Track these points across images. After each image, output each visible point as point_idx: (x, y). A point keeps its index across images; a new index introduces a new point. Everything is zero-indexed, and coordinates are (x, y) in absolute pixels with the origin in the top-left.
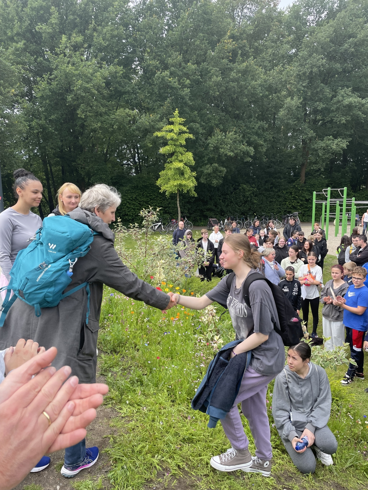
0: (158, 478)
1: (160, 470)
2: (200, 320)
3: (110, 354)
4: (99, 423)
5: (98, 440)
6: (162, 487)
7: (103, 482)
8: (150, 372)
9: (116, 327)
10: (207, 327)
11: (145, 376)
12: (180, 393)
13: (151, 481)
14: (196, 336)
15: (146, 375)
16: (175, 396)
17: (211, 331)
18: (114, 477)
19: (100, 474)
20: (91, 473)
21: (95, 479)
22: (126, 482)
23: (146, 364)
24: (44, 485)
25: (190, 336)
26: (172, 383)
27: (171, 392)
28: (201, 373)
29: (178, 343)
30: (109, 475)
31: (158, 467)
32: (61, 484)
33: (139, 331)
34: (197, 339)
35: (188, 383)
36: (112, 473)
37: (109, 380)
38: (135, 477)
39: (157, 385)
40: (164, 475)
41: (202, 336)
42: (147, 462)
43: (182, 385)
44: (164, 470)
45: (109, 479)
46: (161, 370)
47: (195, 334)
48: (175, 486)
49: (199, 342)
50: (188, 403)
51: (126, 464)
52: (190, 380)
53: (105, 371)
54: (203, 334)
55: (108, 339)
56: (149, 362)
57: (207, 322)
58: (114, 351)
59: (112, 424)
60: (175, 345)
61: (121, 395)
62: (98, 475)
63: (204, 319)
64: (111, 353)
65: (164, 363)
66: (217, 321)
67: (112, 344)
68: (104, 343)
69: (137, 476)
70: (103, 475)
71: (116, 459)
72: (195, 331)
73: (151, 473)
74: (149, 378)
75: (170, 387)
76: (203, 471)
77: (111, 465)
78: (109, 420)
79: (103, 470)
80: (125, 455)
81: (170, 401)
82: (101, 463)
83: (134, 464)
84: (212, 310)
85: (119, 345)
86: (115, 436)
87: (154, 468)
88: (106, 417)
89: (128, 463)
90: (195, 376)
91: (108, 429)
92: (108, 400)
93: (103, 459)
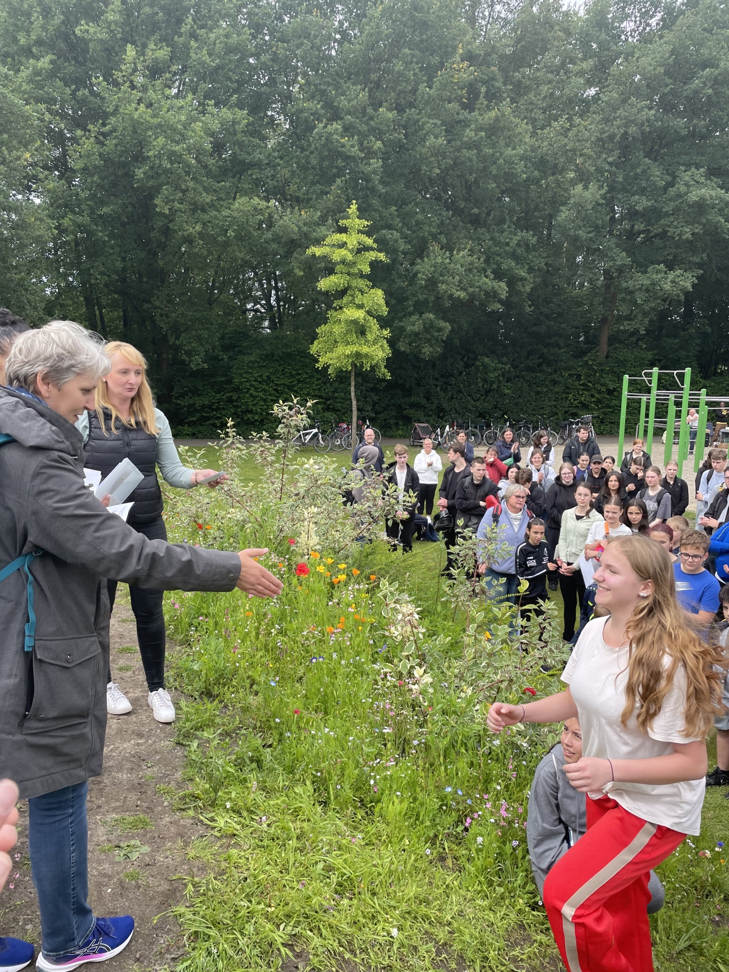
1: (288, 956)
2: (387, 633)
3: (198, 700)
4: (166, 850)
5: (160, 889)
8: (280, 741)
9: (213, 644)
10: (399, 647)
11: (269, 750)
12: (338, 787)
14: (376, 667)
15: (270, 746)
16: (329, 793)
17: (408, 657)
19: (160, 965)
20: (142, 962)
23: (273, 724)
25: (365, 666)
26: (322, 765)
27: (320, 784)
28: (385, 745)
29: (340, 680)
30: (180, 968)
31: (282, 949)
33: (261, 653)
34: (378, 673)
35: (357, 767)
36: (186, 964)
37: (194, 757)
39: (291, 770)
40: (297, 968)
41: (390, 668)
42: (262, 939)
43: (343, 769)
44: (298, 956)
46: (302, 738)
47: (374, 662)
49: (383, 679)
50: (355, 807)
51: (216, 944)
52: (361, 760)
53: (187, 736)
54: (391, 662)
55: (196, 667)
56: (278, 720)
57: (400, 638)
58: (208, 694)
59: (192, 853)
60: (333, 684)
61: (216, 791)
62: (157, 968)
63: (396, 632)
64: (201, 698)
65: (307, 722)
66: (421, 636)
67: (203, 680)
68: (188, 677)
70: (166, 966)
71: (196, 932)
72: (376, 656)
73: (268, 963)
74: (275, 754)
75: (319, 774)
76: (381, 960)
77: (185, 946)
78: (186, 844)
79: (167, 956)
80: (216, 924)
81: (317, 805)
82: (164, 940)
83: (234, 944)
84: (412, 614)
85: (217, 682)
86: (196, 879)
87: (276, 951)
88: (182, 837)
89: (222, 941)
90: (372, 753)
91: (184, 864)
92: (188, 800)
93: (170, 930)
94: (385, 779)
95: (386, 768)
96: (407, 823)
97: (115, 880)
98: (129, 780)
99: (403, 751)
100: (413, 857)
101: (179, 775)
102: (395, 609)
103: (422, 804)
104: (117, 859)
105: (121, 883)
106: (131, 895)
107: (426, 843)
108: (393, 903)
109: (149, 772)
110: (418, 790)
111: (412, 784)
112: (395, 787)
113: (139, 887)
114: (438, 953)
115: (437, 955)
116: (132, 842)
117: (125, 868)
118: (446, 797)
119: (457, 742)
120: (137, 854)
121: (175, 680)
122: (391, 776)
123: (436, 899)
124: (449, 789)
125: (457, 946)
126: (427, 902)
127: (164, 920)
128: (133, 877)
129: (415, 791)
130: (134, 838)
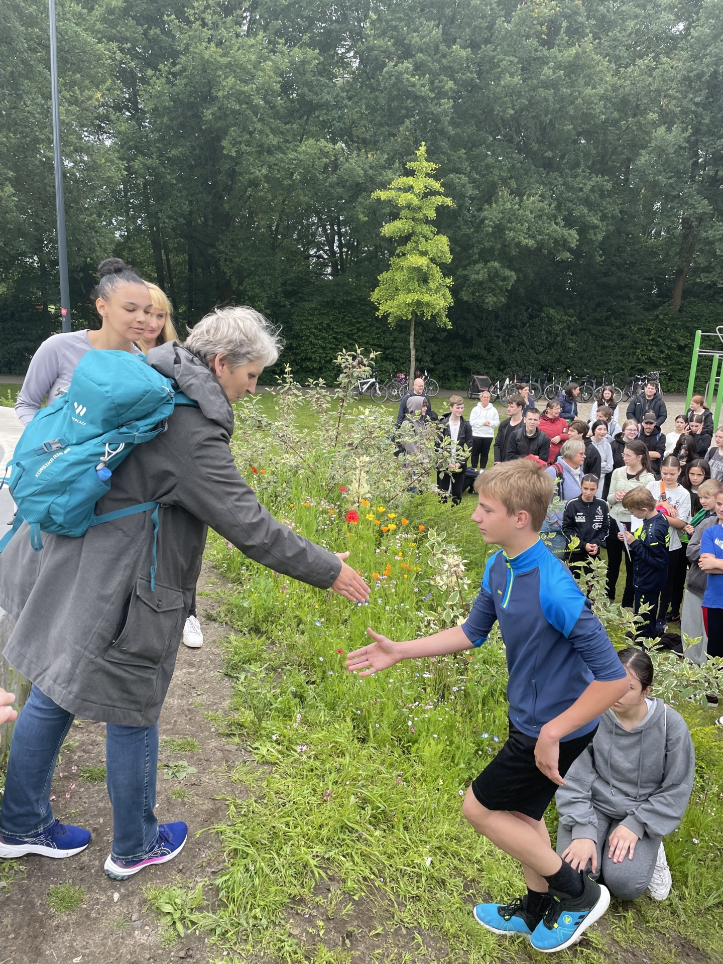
0: (316, 895)
1: (321, 879)
2: (432, 583)
3: (247, 635)
4: (211, 773)
5: (204, 807)
6: (322, 915)
7: (205, 893)
8: (323, 678)
9: (263, 583)
10: (444, 597)
11: (312, 686)
12: (377, 726)
13: (302, 901)
14: (420, 614)
15: (314, 683)
16: (368, 731)
17: (452, 607)
18: (228, 887)
19: (201, 877)
20: (184, 874)
21: (191, 885)
22: (251, 900)
23: (316, 662)
24: (90, 890)
25: (409, 612)
26: (363, 704)
27: (360, 722)
28: (425, 689)
29: (383, 624)
30: (219, 881)
31: (316, 872)
32: (122, 890)
33: (309, 595)
34: (422, 620)
35: (396, 708)
36: (225, 878)
37: (241, 688)
38: (270, 890)
39: (332, 707)
40: (329, 890)
41: (434, 616)
42: (297, 861)
43: (382, 709)
44: (330, 879)
45: (218, 890)
46: (344, 677)
47: (419, 609)
48: (348, 915)
49: (426, 627)
50: (393, 746)
51: (254, 862)
52: (400, 702)
53: (235, 668)
54: (435, 610)
55: (245, 605)
56: (321, 659)
57: (444, 588)
58: (256, 630)
59: (235, 777)
61: (260, 720)
62: (198, 879)
63: (441, 581)
64: (250, 633)
66: (466, 587)
67: (252, 616)
68: (238, 613)
69: (273, 889)
70: (206, 879)
71: (236, 850)
72: (420, 603)
73: (302, 883)
74: (318, 690)
75: (359, 712)
76: (410, 889)
77: (225, 861)
78: (230, 768)
79: (208, 869)
80: (254, 843)
81: (356, 741)
82: (205, 855)
83: (271, 863)
84: (457, 565)
85: (265, 619)
86: (239, 801)
87: (309, 873)
88: (227, 761)
89: (259, 859)
90: (411, 695)
91: (228, 786)
92: (233, 728)
93: (211, 846)
94: (423, 721)
95: (424, 711)
96: (441, 765)
97: (163, 796)
98: (180, 706)
99: (443, 696)
100: (446, 797)
101: (226, 704)
102: (442, 559)
103: (458, 748)
104: (165, 777)
105: (168, 799)
106: (177, 811)
107: (460, 784)
108: (424, 838)
109: (198, 700)
110: (455, 734)
111: (450, 728)
112: (432, 730)
113: (185, 804)
114: (466, 887)
115: (464, 890)
116: (181, 763)
117: (172, 786)
118: (482, 742)
119: (496, 691)
120: (184, 774)
121: (226, 615)
122: (429, 719)
123: (467, 838)
124: (486, 736)
125: (485, 884)
126: (458, 840)
127: (206, 835)
128: (179, 795)
129: (452, 734)
130: (182, 759)
